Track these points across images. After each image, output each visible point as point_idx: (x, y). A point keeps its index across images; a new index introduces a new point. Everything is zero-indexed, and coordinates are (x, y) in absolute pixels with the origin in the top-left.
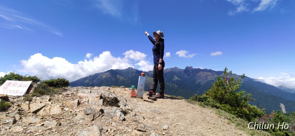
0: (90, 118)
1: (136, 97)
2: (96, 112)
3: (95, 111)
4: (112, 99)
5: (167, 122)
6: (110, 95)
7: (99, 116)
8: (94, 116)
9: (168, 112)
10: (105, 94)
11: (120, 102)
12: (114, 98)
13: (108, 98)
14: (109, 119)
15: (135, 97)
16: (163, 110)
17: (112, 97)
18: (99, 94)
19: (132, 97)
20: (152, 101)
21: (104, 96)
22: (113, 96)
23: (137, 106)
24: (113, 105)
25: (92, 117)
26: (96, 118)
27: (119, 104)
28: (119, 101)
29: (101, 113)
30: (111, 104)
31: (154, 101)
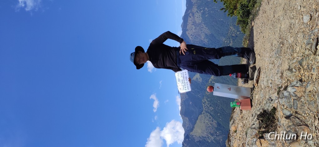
0: (303, 130)
1: (251, 98)
2: (290, 124)
3: (290, 126)
4: (262, 121)
5: (297, 22)
6: (254, 126)
7: (298, 118)
8: (299, 126)
9: (277, 35)
10: (254, 134)
11: (266, 109)
12: (258, 119)
13: (260, 128)
14: (301, 101)
15: (251, 101)
16: (275, 42)
17: (258, 122)
18: (255, 140)
19: (252, 106)
20: (256, 71)
21: (256, 135)
22: (256, 121)
23: (269, 84)
24: (274, 118)
25: (301, 128)
26: (301, 122)
27: (270, 109)
28: (265, 111)
29: (292, 116)
30: (272, 121)
31: (257, 68)
